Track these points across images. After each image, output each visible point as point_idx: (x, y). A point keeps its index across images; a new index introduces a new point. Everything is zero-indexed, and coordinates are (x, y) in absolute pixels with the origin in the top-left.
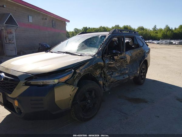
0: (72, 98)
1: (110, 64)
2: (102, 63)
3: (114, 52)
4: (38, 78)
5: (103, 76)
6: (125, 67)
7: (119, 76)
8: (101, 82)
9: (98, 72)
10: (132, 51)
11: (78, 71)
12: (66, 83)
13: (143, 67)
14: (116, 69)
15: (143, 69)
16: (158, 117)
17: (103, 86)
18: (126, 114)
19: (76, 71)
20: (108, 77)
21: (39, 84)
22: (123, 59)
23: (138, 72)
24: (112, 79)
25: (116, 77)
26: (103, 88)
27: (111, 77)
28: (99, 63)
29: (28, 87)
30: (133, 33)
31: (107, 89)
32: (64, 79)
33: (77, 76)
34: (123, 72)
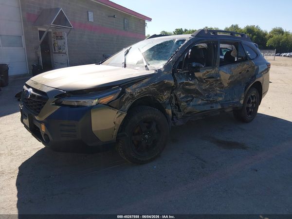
0: (117, 128)
1: (187, 84)
2: (172, 82)
3: (194, 65)
4: (72, 95)
5: (174, 101)
6: (218, 92)
7: (204, 104)
8: (169, 112)
9: (166, 96)
10: (233, 66)
11: (128, 90)
12: (109, 105)
13: (253, 95)
14: (200, 94)
15: (252, 97)
16: (257, 171)
17: (173, 118)
18: (204, 161)
19: (126, 90)
20: (182, 104)
21: (73, 104)
22: (213, 78)
23: (242, 102)
24: (189, 108)
25: (197, 105)
26: (172, 120)
27: (189, 105)
28: (166, 81)
29: (58, 107)
30: (239, 36)
31: (179, 123)
32: (105, 100)
33: (128, 97)
34: (211, 99)
